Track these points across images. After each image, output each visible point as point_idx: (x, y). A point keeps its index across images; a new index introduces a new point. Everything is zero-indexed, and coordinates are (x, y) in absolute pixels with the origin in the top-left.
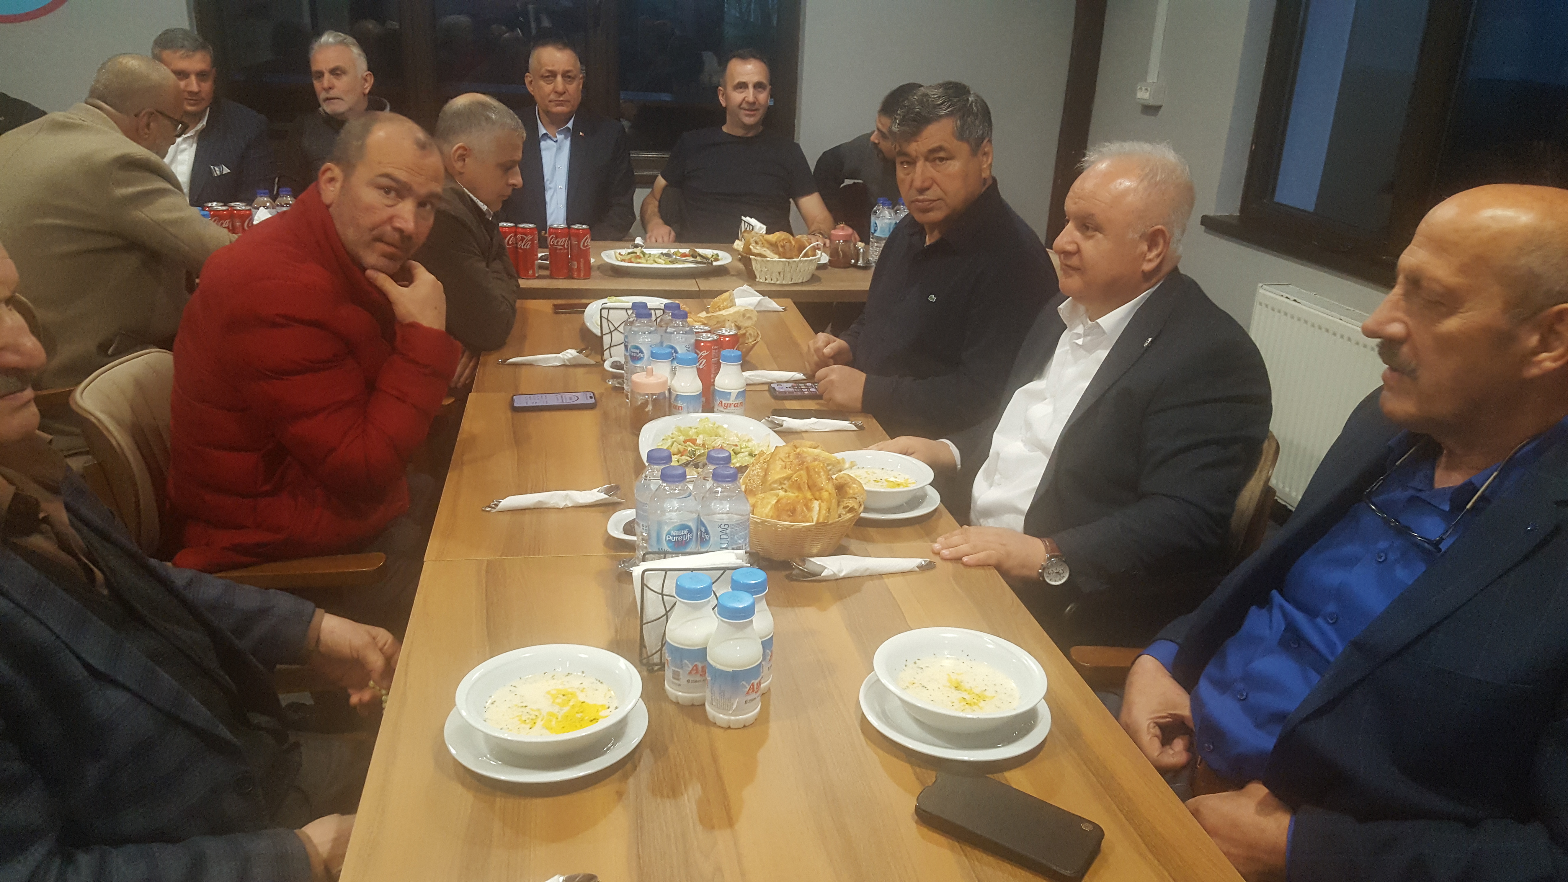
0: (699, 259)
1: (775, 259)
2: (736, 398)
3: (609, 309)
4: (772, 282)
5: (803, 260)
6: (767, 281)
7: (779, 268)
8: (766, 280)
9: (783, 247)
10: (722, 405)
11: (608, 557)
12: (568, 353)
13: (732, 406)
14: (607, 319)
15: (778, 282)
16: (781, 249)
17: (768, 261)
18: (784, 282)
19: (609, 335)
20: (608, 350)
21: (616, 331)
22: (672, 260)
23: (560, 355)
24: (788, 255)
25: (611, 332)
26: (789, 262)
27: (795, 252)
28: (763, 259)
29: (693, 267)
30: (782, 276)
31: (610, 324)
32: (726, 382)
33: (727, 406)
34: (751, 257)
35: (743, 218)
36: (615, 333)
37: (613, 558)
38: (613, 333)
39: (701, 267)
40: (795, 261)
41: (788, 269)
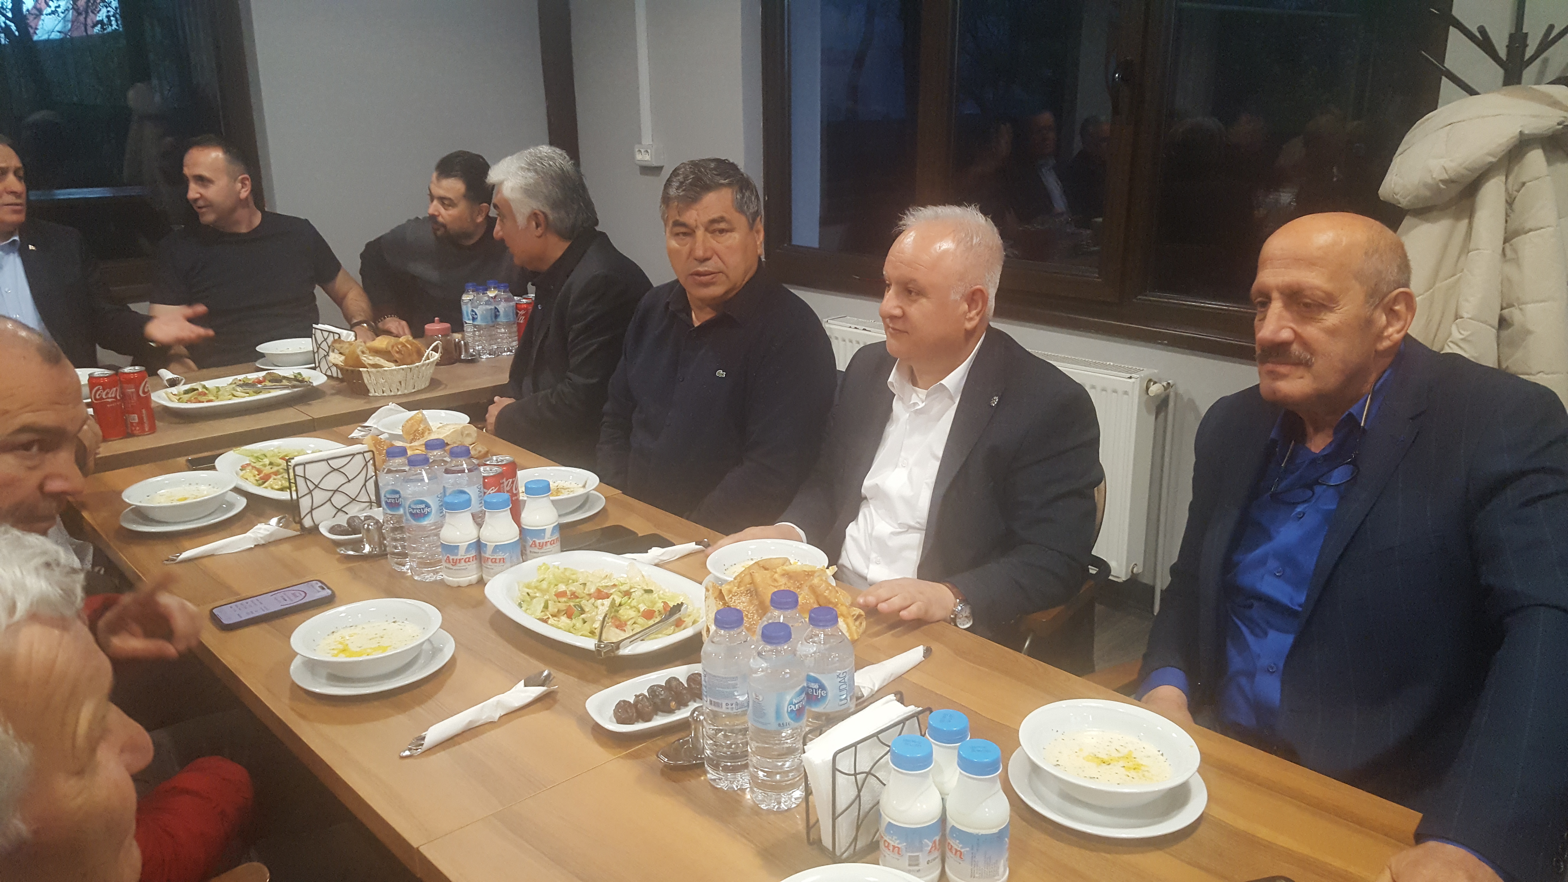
0: (285, 382)
1: (392, 368)
2: (551, 535)
3: (304, 464)
4: (392, 394)
5: (425, 364)
6: (385, 394)
7: (400, 377)
8: (383, 393)
9: (399, 352)
10: (536, 546)
11: (622, 758)
12: (260, 529)
13: (549, 543)
14: (305, 477)
15: (399, 393)
16: (397, 356)
17: (386, 371)
18: (406, 392)
19: (309, 496)
20: (309, 516)
21: (317, 490)
22: (256, 389)
23: (249, 534)
24: (409, 361)
25: (311, 492)
26: (411, 369)
27: (415, 356)
28: (379, 369)
29: (289, 393)
30: (403, 384)
31: (308, 482)
32: (538, 518)
33: (541, 546)
34: (361, 369)
35: (314, 326)
36: (316, 493)
37: (632, 756)
38: (313, 493)
39: (297, 391)
40: (417, 366)
41: (409, 376)
